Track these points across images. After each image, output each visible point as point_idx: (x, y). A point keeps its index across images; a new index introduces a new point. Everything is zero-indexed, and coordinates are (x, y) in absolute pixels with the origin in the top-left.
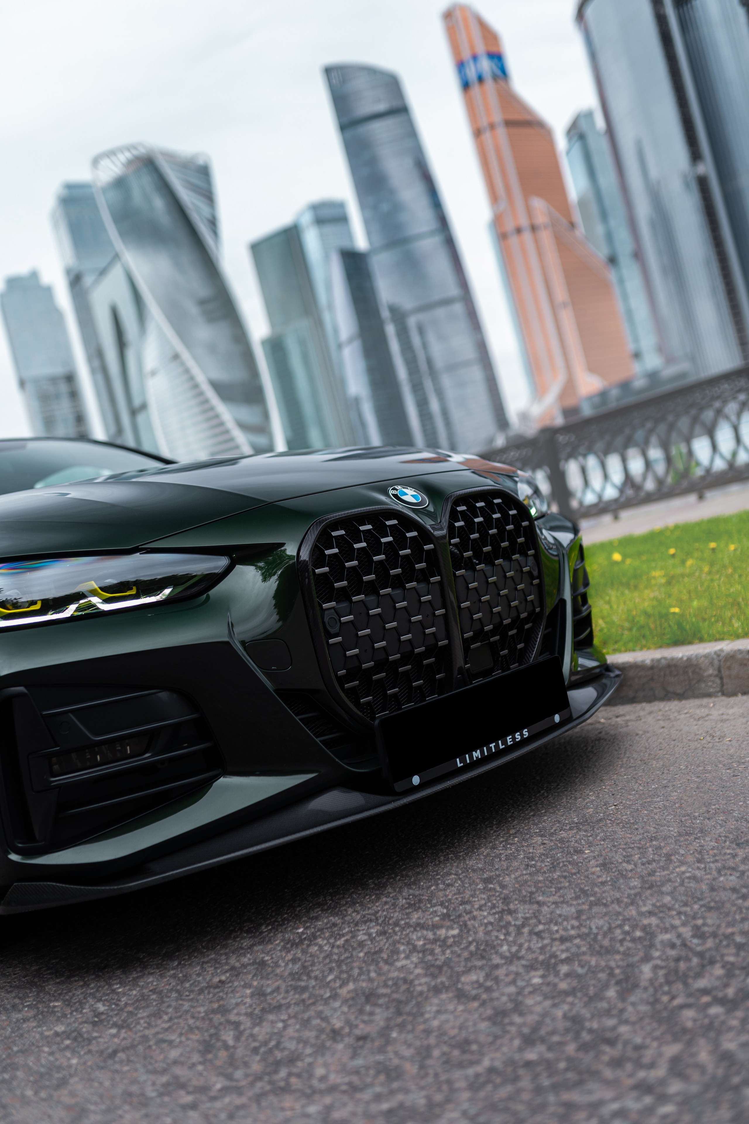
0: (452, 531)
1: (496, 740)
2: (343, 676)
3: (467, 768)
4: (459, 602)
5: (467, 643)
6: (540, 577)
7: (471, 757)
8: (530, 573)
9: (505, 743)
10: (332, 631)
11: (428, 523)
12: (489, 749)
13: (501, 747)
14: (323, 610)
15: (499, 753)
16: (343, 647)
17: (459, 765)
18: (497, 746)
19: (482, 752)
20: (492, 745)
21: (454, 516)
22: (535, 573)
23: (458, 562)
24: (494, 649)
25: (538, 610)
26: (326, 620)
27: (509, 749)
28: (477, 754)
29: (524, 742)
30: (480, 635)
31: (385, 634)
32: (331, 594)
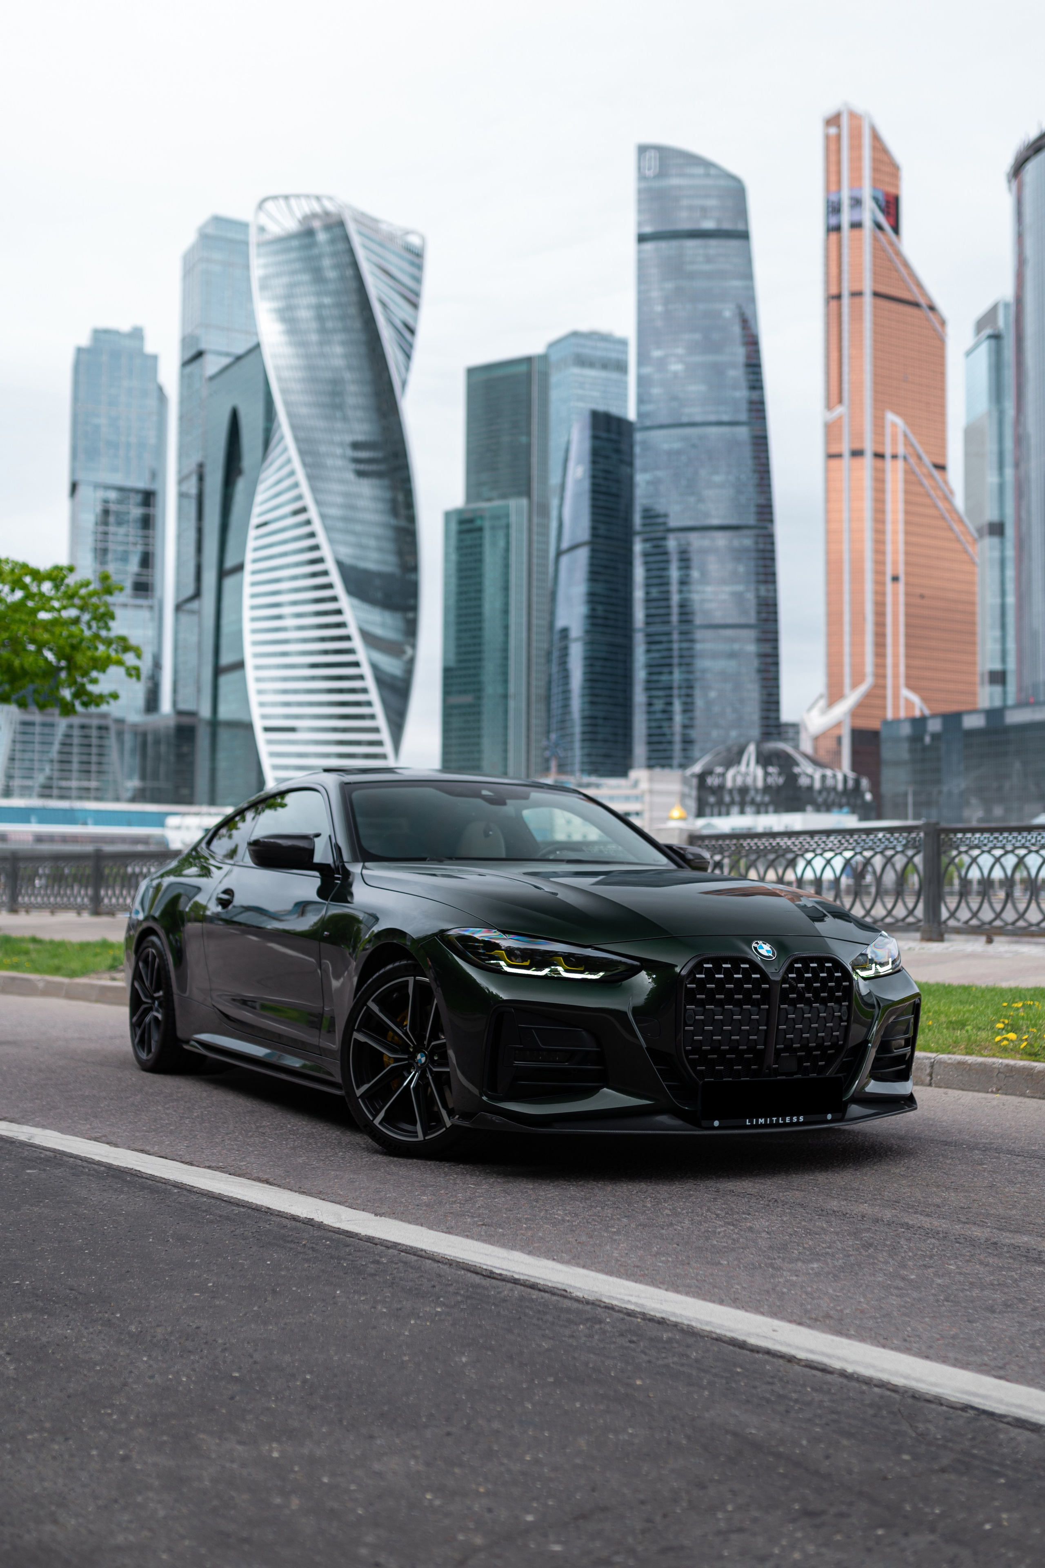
0: (785, 980)
1: (778, 1117)
2: (689, 1050)
3: (752, 1127)
4: (778, 1025)
5: (778, 1052)
6: (848, 1021)
7: (757, 1121)
8: (840, 1017)
9: (784, 1120)
10: (689, 1022)
11: (769, 970)
12: (771, 1121)
13: (780, 1122)
14: (686, 1010)
15: (778, 1125)
16: (694, 1033)
17: (748, 1124)
18: (777, 1120)
19: (766, 1121)
20: (774, 1119)
21: (791, 969)
22: (845, 1018)
23: (784, 999)
24: (800, 1060)
25: (841, 1043)
26: (687, 1015)
27: (785, 1125)
28: (761, 1121)
29: (798, 1124)
30: (789, 1048)
31: (740, 1032)
32: (692, 1000)
